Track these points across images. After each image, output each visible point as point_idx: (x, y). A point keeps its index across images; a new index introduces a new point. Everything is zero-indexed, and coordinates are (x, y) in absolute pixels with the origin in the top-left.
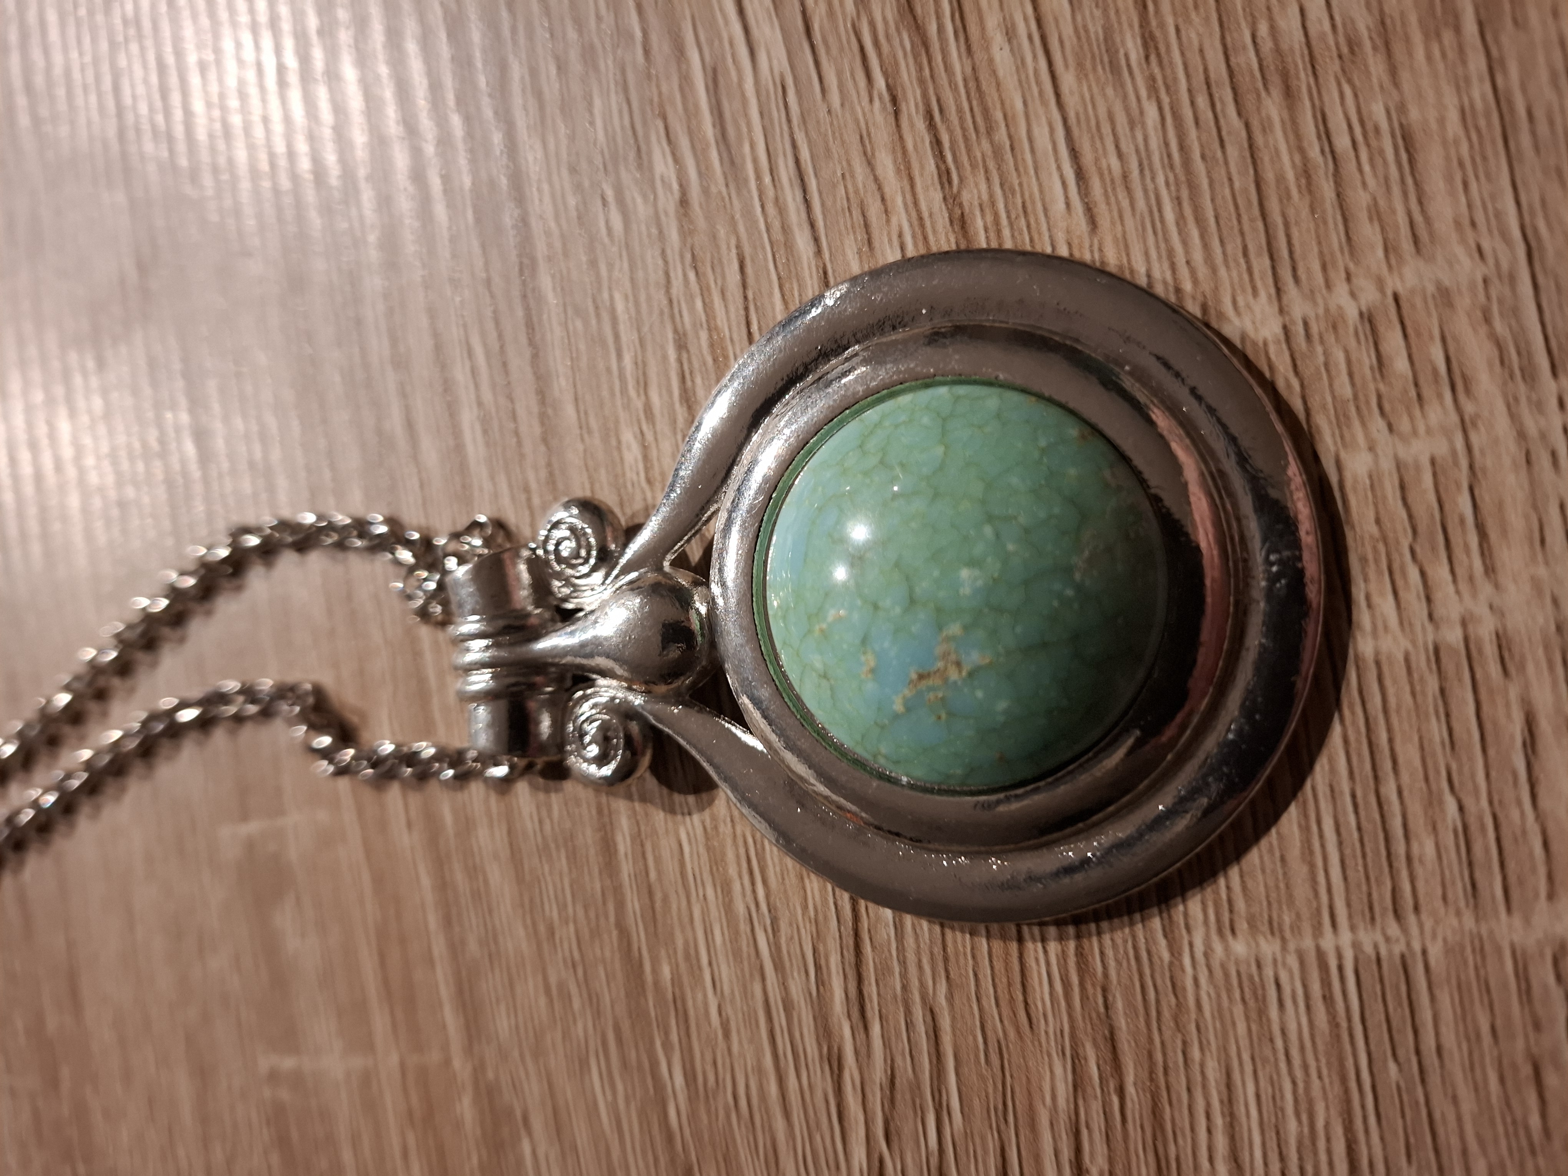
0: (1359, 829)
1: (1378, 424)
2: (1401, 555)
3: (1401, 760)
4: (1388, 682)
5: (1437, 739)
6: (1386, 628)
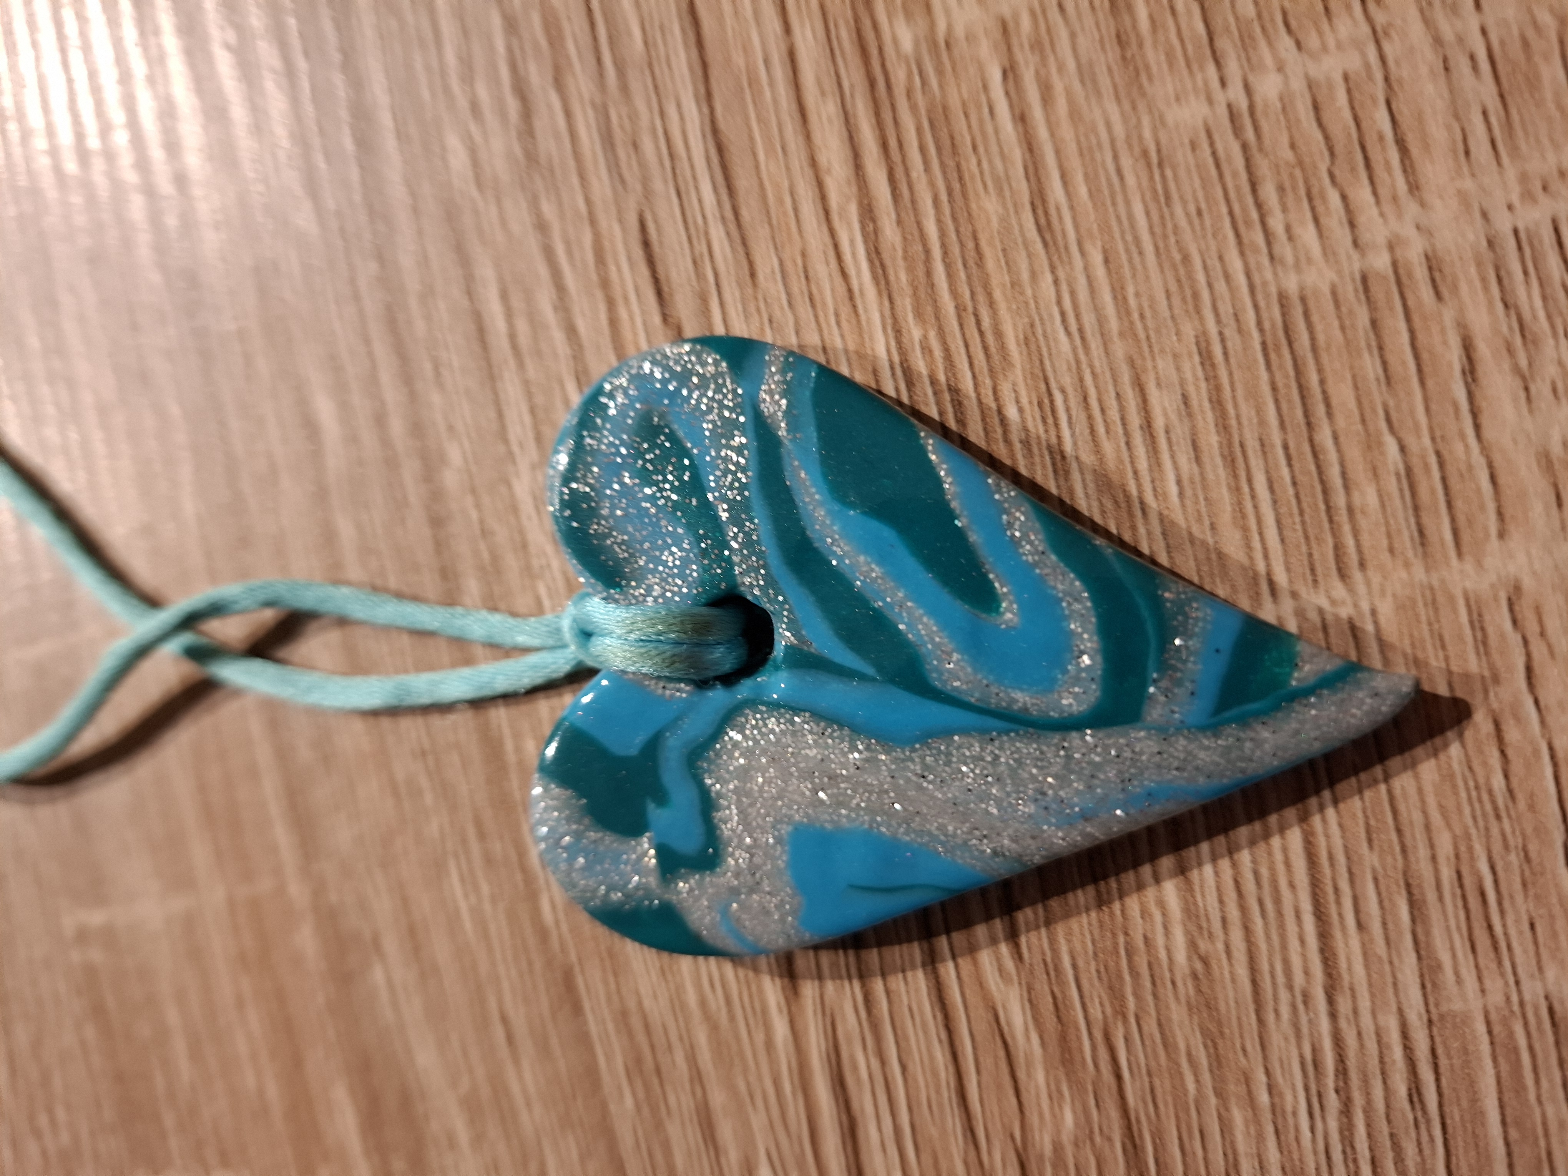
0: (1294, 484)
1: (1286, 42)
2: (1319, 179)
3: (1334, 402)
4: (1315, 318)
5: (1371, 376)
6: (1309, 260)
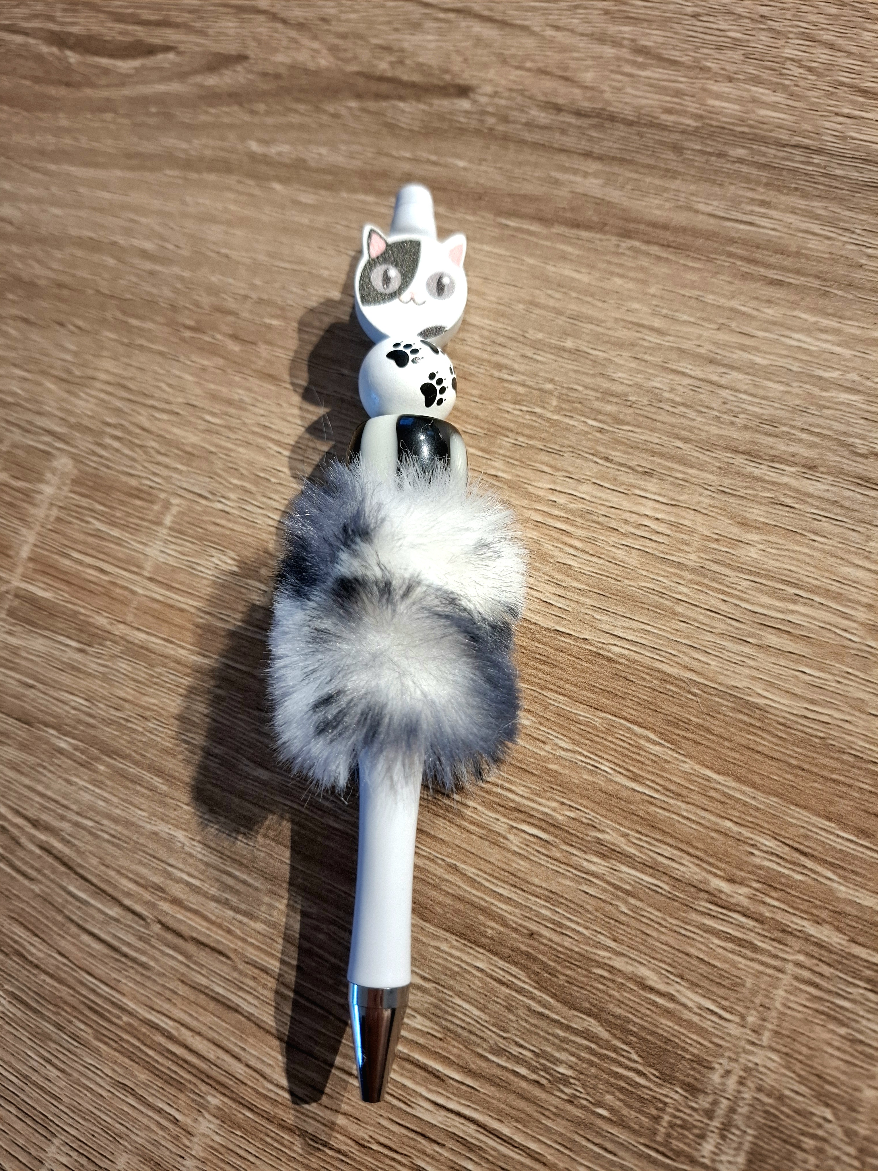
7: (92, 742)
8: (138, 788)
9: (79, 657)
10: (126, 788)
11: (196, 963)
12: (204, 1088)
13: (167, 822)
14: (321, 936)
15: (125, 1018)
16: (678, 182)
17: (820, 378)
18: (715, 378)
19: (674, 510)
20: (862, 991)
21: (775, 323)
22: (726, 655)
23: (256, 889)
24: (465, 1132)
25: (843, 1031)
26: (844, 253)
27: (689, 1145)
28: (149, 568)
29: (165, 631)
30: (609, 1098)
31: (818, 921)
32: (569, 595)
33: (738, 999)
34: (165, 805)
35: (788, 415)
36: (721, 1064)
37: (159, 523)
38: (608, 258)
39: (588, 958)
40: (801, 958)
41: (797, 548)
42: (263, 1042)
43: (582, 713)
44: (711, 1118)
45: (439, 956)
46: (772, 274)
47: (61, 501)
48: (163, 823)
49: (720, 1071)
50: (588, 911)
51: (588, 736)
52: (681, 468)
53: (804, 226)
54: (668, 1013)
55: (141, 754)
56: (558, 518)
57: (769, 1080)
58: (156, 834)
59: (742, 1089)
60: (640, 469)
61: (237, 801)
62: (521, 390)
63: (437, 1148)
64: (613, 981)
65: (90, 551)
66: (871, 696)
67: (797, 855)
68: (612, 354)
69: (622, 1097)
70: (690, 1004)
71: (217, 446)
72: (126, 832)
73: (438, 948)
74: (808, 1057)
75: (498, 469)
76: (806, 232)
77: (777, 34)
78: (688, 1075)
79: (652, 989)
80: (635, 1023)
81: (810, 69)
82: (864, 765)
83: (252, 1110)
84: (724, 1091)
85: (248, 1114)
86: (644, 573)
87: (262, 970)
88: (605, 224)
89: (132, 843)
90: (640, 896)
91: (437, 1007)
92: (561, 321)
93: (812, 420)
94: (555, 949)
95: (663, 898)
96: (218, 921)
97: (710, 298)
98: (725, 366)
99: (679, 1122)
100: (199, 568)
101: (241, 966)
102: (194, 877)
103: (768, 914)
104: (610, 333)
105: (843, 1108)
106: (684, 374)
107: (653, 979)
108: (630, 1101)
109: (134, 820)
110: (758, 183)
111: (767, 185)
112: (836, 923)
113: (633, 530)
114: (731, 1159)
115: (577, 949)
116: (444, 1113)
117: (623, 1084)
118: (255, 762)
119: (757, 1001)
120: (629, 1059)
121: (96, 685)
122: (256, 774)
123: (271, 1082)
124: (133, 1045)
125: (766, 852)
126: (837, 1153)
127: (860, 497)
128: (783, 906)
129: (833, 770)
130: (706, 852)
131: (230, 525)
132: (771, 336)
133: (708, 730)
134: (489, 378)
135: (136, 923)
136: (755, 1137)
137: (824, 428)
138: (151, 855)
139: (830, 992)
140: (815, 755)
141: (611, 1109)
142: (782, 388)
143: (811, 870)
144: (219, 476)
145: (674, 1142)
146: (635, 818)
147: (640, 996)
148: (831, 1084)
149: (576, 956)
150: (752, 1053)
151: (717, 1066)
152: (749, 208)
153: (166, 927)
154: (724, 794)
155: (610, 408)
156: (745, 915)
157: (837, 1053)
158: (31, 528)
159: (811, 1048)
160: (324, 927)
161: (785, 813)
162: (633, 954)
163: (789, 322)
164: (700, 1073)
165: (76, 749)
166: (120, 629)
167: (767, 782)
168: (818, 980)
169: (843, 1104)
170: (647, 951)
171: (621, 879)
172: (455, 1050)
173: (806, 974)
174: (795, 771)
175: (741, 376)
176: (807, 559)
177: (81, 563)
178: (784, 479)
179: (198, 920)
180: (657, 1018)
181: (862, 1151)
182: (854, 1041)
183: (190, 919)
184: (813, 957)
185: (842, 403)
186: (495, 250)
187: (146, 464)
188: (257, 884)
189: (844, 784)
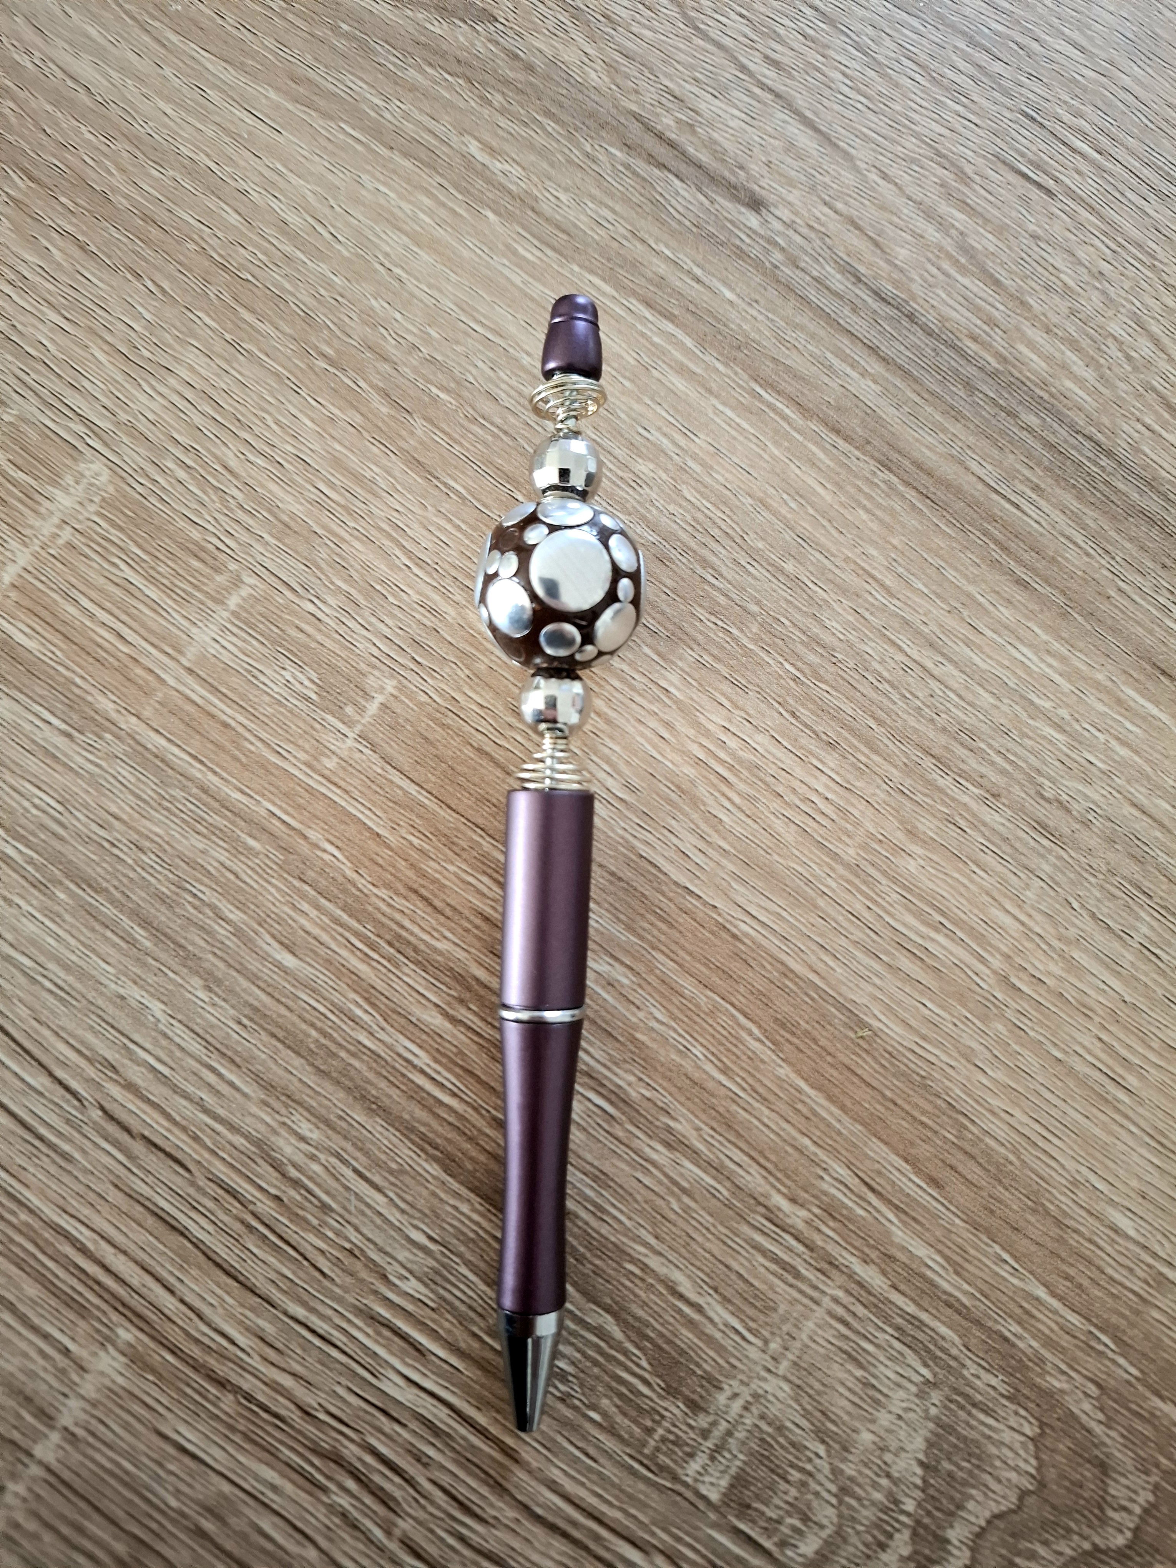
7: (57, 859)
8: (109, 934)
9: (61, 741)
10: (93, 930)
11: (140, 1167)
12: (115, 1317)
13: (142, 987)
14: (316, 1167)
15: (24, 1216)
16: (959, 426)
17: (1032, 703)
18: (929, 665)
19: (847, 794)
20: (888, 1337)
21: (1007, 627)
22: (854, 965)
23: (245, 1095)
24: (435, 1415)
25: (859, 1373)
26: (1096, 576)
27: (675, 1462)
28: (189, 655)
29: (195, 744)
30: (605, 1402)
31: (866, 1260)
32: (710, 852)
33: (767, 1324)
34: (144, 965)
35: (989, 731)
36: (731, 1386)
37: (221, 602)
38: (859, 483)
39: (623, 1251)
40: (840, 1294)
41: (956, 875)
42: (209, 1276)
43: (688, 986)
44: (705, 1438)
45: (455, 1218)
46: (1020, 571)
47: (80, 522)
48: (135, 987)
49: (728, 1392)
50: (636, 1201)
51: (689, 1013)
52: (866, 751)
53: (1069, 531)
54: (691, 1324)
55: (123, 893)
56: (722, 762)
57: (774, 1410)
58: (123, 998)
59: (745, 1413)
60: (824, 737)
61: (245, 983)
62: (722, 600)
63: (397, 1428)
64: (643, 1280)
65: (108, 605)
66: (982, 1048)
67: (865, 1189)
68: (831, 597)
69: (619, 1403)
70: (716, 1319)
71: (324, 527)
72: (78, 986)
73: (455, 1208)
74: (819, 1393)
75: (672, 683)
76: (1068, 538)
77: (1108, 301)
78: (694, 1392)
79: (681, 1297)
80: (654, 1329)
81: (1129, 358)
82: (954, 1115)
83: (173, 1353)
84: (726, 1413)
85: (169, 1357)
86: (797, 853)
87: (228, 1192)
88: (869, 443)
89: (84, 1002)
90: (697, 1197)
91: (437, 1272)
92: (788, 536)
93: (1011, 745)
94: (589, 1234)
95: (719, 1204)
96: (184, 1123)
97: (950, 574)
98: (943, 655)
99: (671, 1437)
100: (262, 678)
101: (202, 1182)
102: (165, 1064)
103: (820, 1243)
104: (837, 571)
105: (837, 1446)
106: (900, 648)
107: (686, 1287)
108: (626, 1408)
109: (94, 973)
110: (1039, 464)
111: (1047, 469)
112: (883, 1266)
113: (798, 803)
114: (714, 1480)
115: (613, 1239)
116: (416, 1391)
117: (624, 1390)
118: (281, 943)
119: (785, 1328)
120: (638, 1365)
121: (78, 787)
122: (278, 957)
123: (209, 1325)
124: (25, 1250)
125: (836, 1179)
126: (818, 1488)
127: (1032, 842)
128: (836, 1238)
129: (924, 1112)
130: (776, 1166)
131: (319, 637)
132: (999, 640)
133: (815, 1040)
134: (690, 572)
135: (68, 1101)
136: (744, 1462)
137: (1020, 758)
138: (107, 1023)
139: (858, 1333)
140: (911, 1093)
141: (604, 1414)
142: (992, 700)
143: (875, 1208)
144: (319, 568)
145: (661, 1457)
146: (714, 1113)
147: (666, 1301)
148: (833, 1422)
149: (610, 1246)
150: (765, 1380)
151: (726, 1387)
152: (1021, 487)
153: (109, 1116)
154: (812, 1110)
155: (812, 658)
156: (797, 1239)
157: (847, 1394)
158: (25, 544)
159: (824, 1385)
160: (322, 1157)
161: (866, 1144)
162: (672, 1256)
163: (1022, 632)
164: (707, 1391)
165: (31, 861)
166: (130, 723)
167: (856, 1108)
168: (850, 1319)
169: (839, 1443)
170: (687, 1255)
171: (682, 1175)
172: (447, 1325)
173: (840, 1311)
174: (888, 1104)
175: (956, 673)
176: (962, 890)
177: (92, 616)
178: (965, 799)
179: (156, 1115)
180: (679, 1327)
181: (844, 1490)
182: (867, 1385)
183: (145, 1113)
184: (851, 1294)
185: (1045, 737)
186: (738, 420)
187: (217, 515)
188: (246, 1090)
189: (930, 1128)
